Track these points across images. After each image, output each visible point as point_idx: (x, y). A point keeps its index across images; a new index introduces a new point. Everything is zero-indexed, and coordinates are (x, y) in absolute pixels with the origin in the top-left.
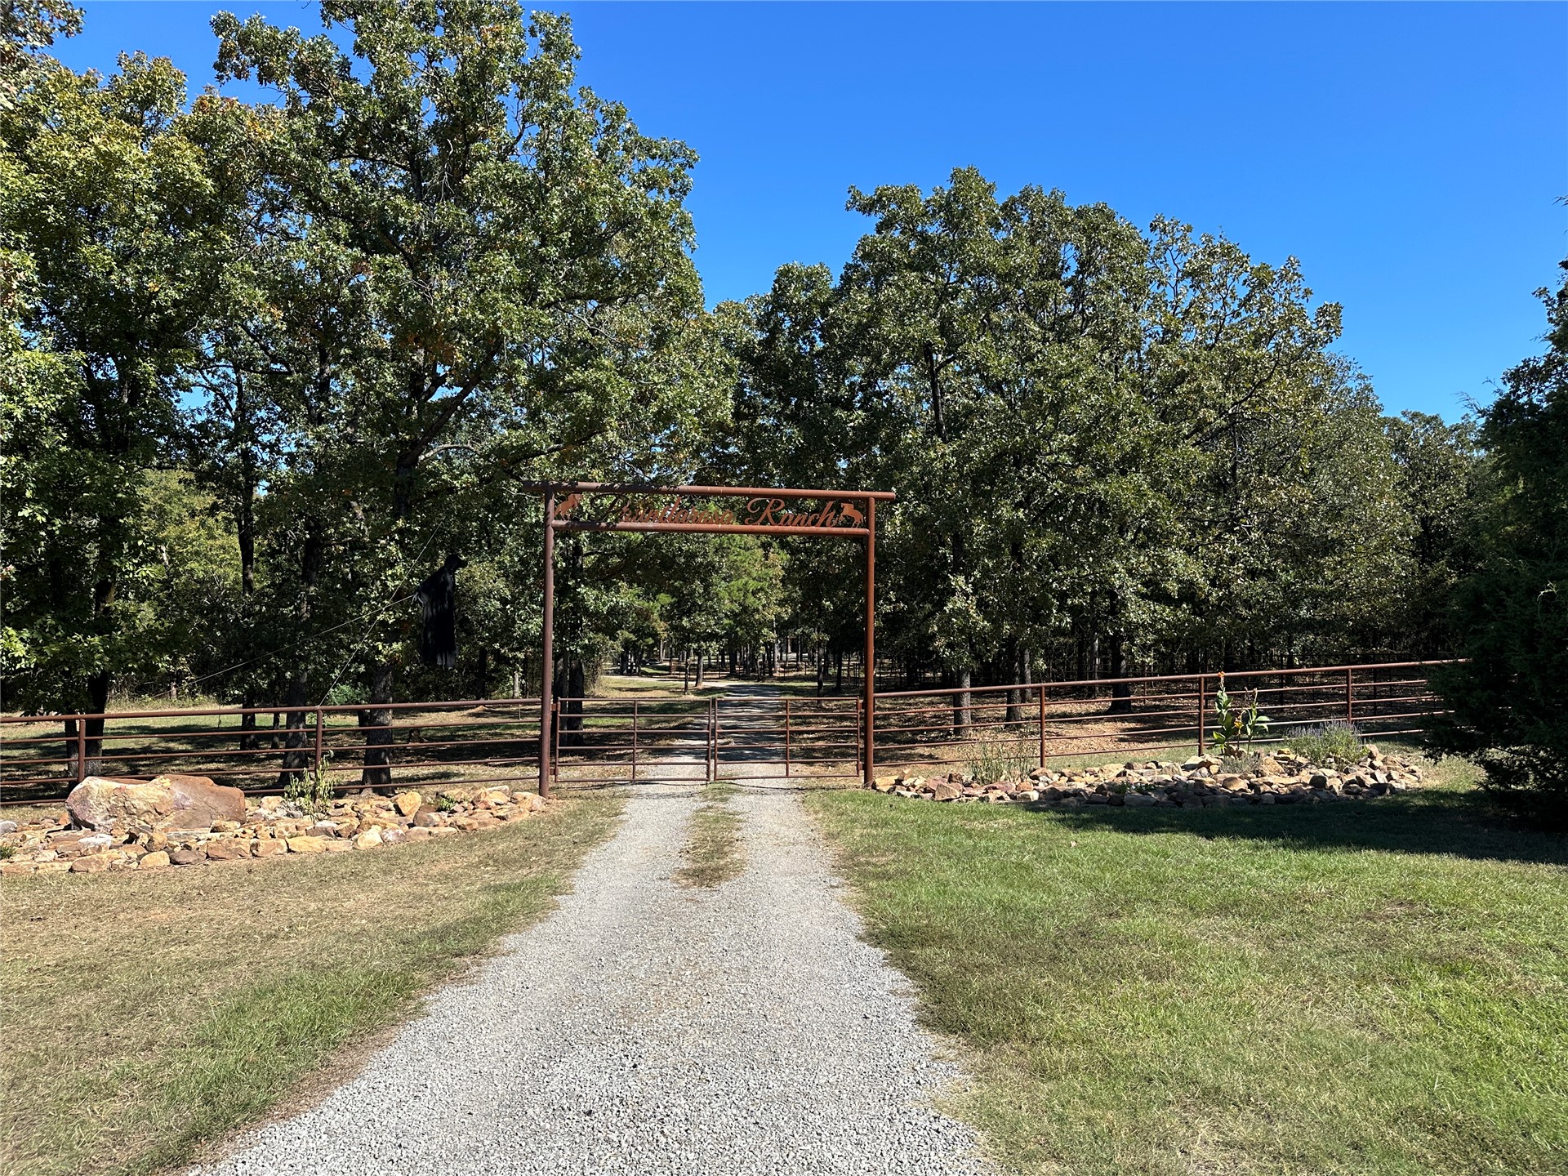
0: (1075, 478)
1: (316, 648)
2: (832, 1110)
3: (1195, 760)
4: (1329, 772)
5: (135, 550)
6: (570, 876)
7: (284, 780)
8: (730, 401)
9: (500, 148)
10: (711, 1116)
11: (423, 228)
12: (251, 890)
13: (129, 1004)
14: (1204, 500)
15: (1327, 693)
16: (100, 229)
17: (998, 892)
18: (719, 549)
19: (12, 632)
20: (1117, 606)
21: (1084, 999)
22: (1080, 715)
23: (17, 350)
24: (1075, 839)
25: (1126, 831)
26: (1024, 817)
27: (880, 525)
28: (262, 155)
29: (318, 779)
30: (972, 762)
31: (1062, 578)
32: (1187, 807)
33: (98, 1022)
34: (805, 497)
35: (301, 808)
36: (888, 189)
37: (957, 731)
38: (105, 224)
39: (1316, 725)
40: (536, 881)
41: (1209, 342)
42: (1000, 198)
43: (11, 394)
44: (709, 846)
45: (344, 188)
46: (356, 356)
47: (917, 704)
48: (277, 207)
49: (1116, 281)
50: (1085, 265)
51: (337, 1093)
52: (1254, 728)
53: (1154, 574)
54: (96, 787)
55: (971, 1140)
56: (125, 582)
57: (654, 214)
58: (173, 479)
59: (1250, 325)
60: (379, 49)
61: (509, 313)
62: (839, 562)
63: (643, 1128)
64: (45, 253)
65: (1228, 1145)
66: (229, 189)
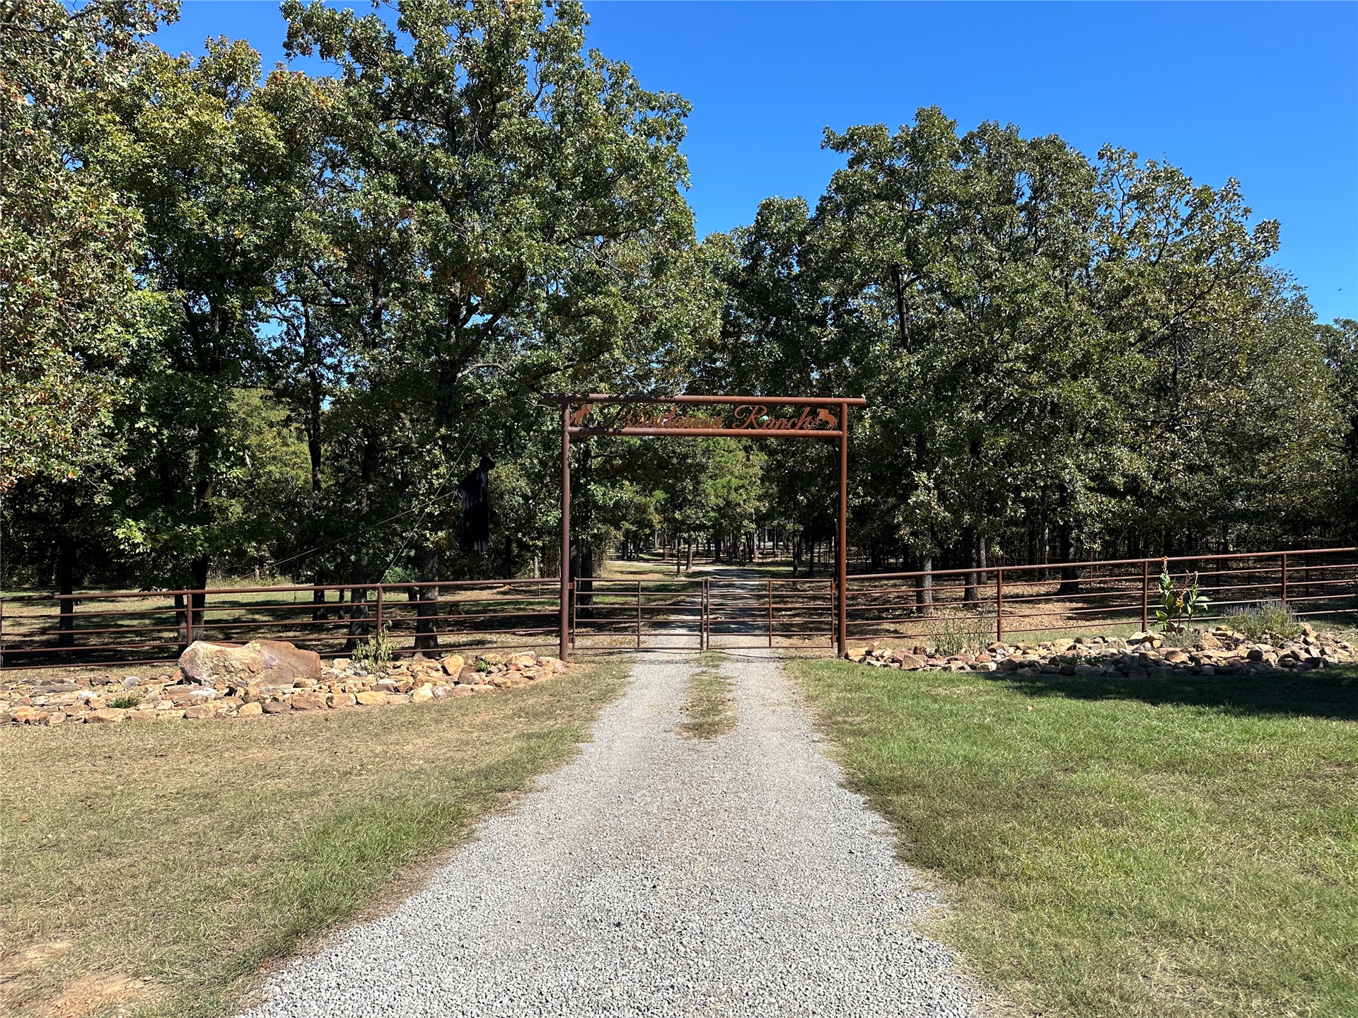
0: (1030, 384)
1: (375, 536)
2: (826, 929)
3: (1139, 635)
4: (1264, 647)
5: (227, 456)
6: (589, 727)
7: (351, 645)
8: (719, 321)
9: (522, 105)
10: (722, 931)
11: (457, 177)
12: (328, 735)
13: (236, 825)
14: (1147, 402)
15: (1260, 577)
16: (194, 187)
17: (963, 748)
18: (707, 451)
19: (132, 523)
20: (1066, 498)
21: (1046, 842)
22: (1031, 596)
23: (131, 290)
24: (1031, 705)
25: (1078, 698)
26: (983, 685)
27: (850, 428)
28: (324, 119)
29: (379, 644)
30: (936, 637)
31: (1016, 473)
32: (1133, 677)
33: (213, 839)
34: (783, 404)
35: (365, 669)
36: (859, 129)
37: (919, 610)
38: (198, 183)
39: (1253, 605)
40: (561, 730)
41: (1153, 259)
42: (960, 134)
43: (127, 327)
44: (705, 705)
45: (392, 145)
46: (404, 288)
47: (881, 586)
48: (337, 163)
49: (1067, 205)
50: (1038, 191)
51: (409, 902)
52: (1194, 607)
53: (1102, 469)
54: (202, 650)
55: (951, 959)
56: (219, 482)
57: (654, 158)
58: (255, 397)
59: (1192, 242)
60: (419, 24)
61: (532, 250)
62: (812, 462)
63: (664, 939)
64: (151, 209)
65: (1186, 972)
66: (298, 151)
